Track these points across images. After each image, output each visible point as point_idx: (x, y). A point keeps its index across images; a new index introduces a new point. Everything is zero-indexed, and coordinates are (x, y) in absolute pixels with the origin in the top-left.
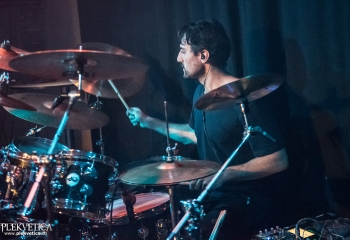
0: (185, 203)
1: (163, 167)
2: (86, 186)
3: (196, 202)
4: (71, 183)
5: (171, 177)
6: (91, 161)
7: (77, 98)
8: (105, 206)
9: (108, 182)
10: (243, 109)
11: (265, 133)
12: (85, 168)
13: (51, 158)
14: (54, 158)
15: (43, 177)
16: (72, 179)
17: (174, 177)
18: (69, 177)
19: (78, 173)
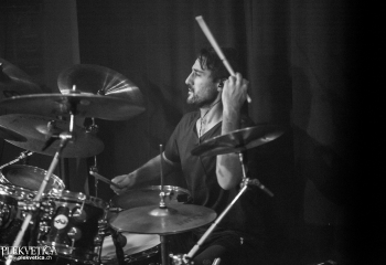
0: (175, 257)
1: (155, 213)
2: (74, 229)
3: (187, 258)
4: (59, 226)
5: (163, 224)
6: (80, 203)
7: (68, 139)
8: (93, 250)
9: (98, 224)
10: (241, 159)
11: (263, 187)
12: (74, 210)
13: (38, 205)
14: (41, 205)
15: (30, 225)
16: (60, 221)
17: (166, 225)
18: (57, 219)
19: (67, 215)
